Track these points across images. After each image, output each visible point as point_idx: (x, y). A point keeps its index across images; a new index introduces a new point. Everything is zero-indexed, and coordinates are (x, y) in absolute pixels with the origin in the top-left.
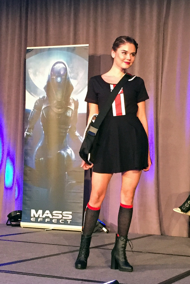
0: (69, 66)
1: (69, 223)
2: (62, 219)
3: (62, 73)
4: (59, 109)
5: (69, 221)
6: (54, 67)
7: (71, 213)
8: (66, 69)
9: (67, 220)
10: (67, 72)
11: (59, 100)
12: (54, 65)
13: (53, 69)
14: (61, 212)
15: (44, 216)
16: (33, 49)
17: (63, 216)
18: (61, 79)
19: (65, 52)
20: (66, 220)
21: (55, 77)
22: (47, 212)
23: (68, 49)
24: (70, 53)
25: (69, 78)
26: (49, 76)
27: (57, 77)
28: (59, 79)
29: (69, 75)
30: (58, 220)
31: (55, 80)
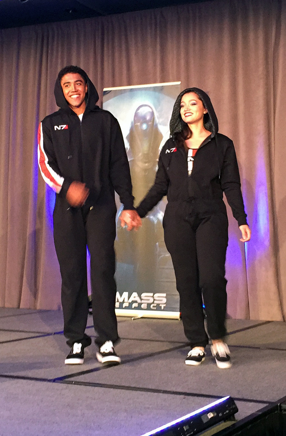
0: (156, 109)
1: (162, 308)
2: (153, 303)
3: (148, 118)
4: (146, 163)
5: (163, 306)
6: (138, 112)
7: (165, 295)
8: (152, 114)
9: (160, 305)
10: (154, 117)
11: (146, 153)
12: (138, 109)
13: (136, 115)
14: (152, 294)
15: (130, 301)
16: (111, 91)
17: (154, 300)
18: (148, 126)
19: (152, 93)
20: (158, 305)
21: (139, 124)
22: (135, 294)
23: (155, 89)
24: (157, 94)
25: (156, 125)
26: (132, 123)
27: (142, 124)
28: (144, 126)
29: (157, 120)
30: (149, 305)
31: (140, 128)
